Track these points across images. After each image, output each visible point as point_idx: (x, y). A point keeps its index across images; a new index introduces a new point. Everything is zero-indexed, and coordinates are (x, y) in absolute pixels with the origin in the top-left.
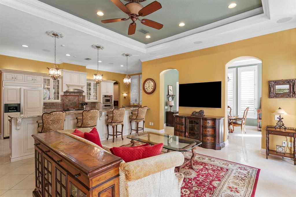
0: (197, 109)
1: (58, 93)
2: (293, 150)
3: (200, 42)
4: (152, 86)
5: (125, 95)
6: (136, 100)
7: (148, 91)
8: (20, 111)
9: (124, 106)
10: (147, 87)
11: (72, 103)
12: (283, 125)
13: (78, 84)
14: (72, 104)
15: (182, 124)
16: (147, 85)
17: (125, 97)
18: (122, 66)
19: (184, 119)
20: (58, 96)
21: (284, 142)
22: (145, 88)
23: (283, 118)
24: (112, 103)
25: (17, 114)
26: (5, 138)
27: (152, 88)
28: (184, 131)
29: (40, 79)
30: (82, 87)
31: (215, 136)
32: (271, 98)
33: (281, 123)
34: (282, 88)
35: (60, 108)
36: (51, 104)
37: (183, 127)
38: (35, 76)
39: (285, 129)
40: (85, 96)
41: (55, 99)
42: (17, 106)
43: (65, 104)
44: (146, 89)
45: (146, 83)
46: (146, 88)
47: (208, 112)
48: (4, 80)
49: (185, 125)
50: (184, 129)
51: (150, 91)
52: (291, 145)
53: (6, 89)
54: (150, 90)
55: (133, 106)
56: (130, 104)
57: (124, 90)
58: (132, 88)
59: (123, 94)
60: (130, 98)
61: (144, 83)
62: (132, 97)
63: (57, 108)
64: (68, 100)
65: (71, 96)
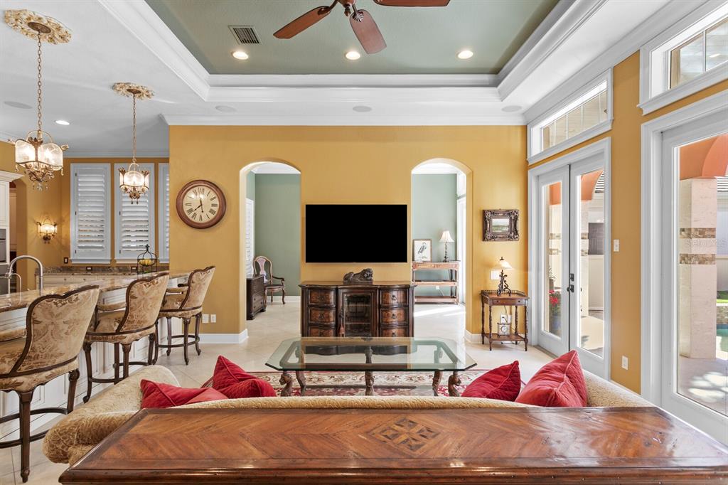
0: (356, 268)
2: (514, 326)
3: (367, 109)
4: (213, 205)
5: (48, 228)
6: (147, 247)
7: (196, 220)
10: (194, 207)
12: (507, 288)
15: (328, 308)
16: (191, 200)
17: (46, 238)
19: (332, 294)
21: (502, 316)
22: (186, 208)
23: (506, 276)
24: (4, 261)
27: (211, 212)
28: (333, 323)
31: (408, 325)
32: (488, 240)
33: (504, 284)
34: (500, 224)
37: (332, 314)
39: (510, 293)
45: (190, 194)
46: (190, 211)
47: (382, 273)
49: (337, 307)
50: (332, 319)
51: (206, 219)
52: (511, 319)
54: (204, 216)
55: (84, 269)
56: (67, 263)
57: (45, 213)
58: (78, 207)
59: (41, 225)
60: (68, 241)
61: (182, 195)
62: (80, 236)
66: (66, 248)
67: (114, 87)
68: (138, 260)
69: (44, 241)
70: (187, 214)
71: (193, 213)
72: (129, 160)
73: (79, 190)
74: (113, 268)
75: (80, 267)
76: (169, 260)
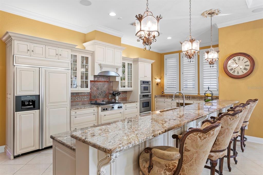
1: (87, 78)
4: (247, 66)
5: (158, 80)
7: (235, 74)
8: (39, 109)
9: (156, 95)
10: (234, 67)
11: (101, 93)
13: (112, 64)
14: (100, 95)
17: (157, 84)
18: (169, 38)
20: (87, 82)
22: (229, 68)
24: (150, 93)
25: (35, 113)
26: (15, 157)
27: (245, 69)
29: (67, 54)
30: (117, 69)
35: (86, 100)
36: (75, 95)
38: (60, 49)
40: (118, 82)
41: (82, 87)
42: (34, 99)
43: (92, 94)
46: (232, 69)
48: (15, 54)
51: (241, 73)
53: (17, 69)
55: (169, 96)
56: (163, 93)
57: (157, 75)
58: (167, 72)
59: (156, 79)
60: (163, 85)
61: (227, 62)
62: (167, 84)
63: (83, 100)
64: (96, 89)
65: (100, 82)
66: (163, 88)
67: (203, 14)
68: (205, 94)
69: (156, 85)
70: (230, 71)
71: (233, 71)
72: (209, 47)
73: (167, 65)
74: (180, 97)
75: (168, 95)
76: (219, 94)
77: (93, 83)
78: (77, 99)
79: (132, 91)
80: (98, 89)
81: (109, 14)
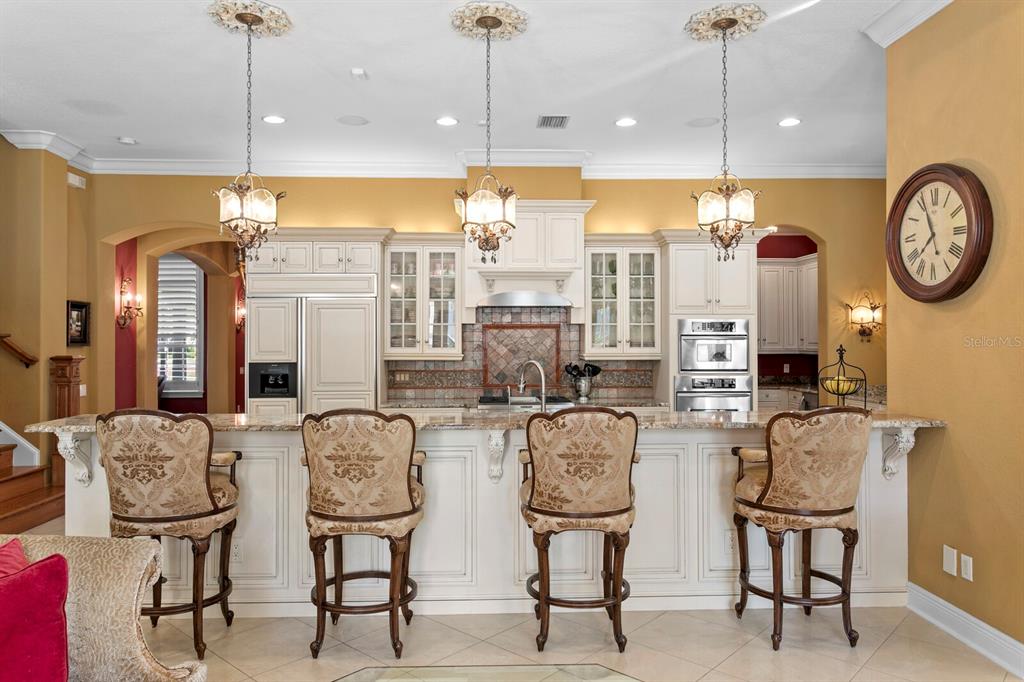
4: (957, 231)
7: (926, 280)
10: (920, 244)
16: (914, 227)
17: (865, 332)
22: (907, 249)
24: (746, 371)
27: (954, 249)
30: (558, 281)
35: (469, 385)
38: (350, 245)
41: (436, 343)
42: (286, 370)
43: (492, 368)
44: (908, 264)
45: (913, 210)
46: (915, 254)
51: (942, 275)
53: (252, 306)
54: (937, 265)
57: (862, 288)
59: (852, 309)
61: (897, 216)
63: (458, 385)
64: (506, 350)
65: (523, 327)
77: (495, 331)
78: (441, 381)
79: (659, 361)
80: (514, 352)
81: (435, 121)
